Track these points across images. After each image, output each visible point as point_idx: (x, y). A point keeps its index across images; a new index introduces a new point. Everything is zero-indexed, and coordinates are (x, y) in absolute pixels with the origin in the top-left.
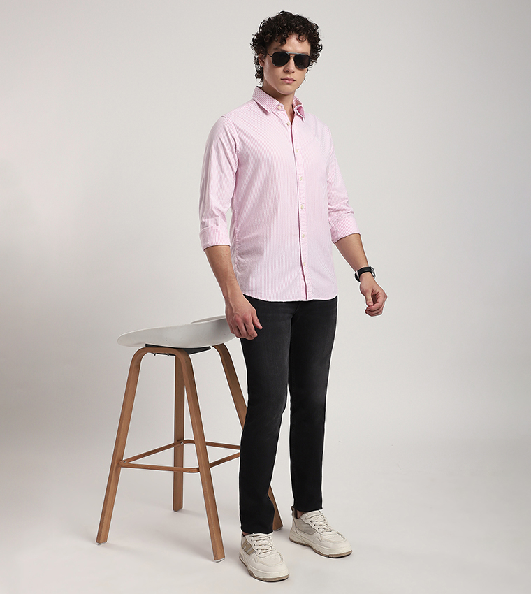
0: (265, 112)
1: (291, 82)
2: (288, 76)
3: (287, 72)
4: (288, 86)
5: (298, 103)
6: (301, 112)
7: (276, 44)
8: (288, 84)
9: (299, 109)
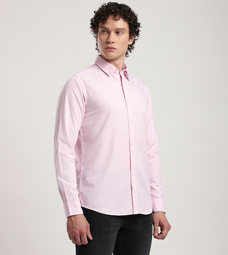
1: (112, 49)
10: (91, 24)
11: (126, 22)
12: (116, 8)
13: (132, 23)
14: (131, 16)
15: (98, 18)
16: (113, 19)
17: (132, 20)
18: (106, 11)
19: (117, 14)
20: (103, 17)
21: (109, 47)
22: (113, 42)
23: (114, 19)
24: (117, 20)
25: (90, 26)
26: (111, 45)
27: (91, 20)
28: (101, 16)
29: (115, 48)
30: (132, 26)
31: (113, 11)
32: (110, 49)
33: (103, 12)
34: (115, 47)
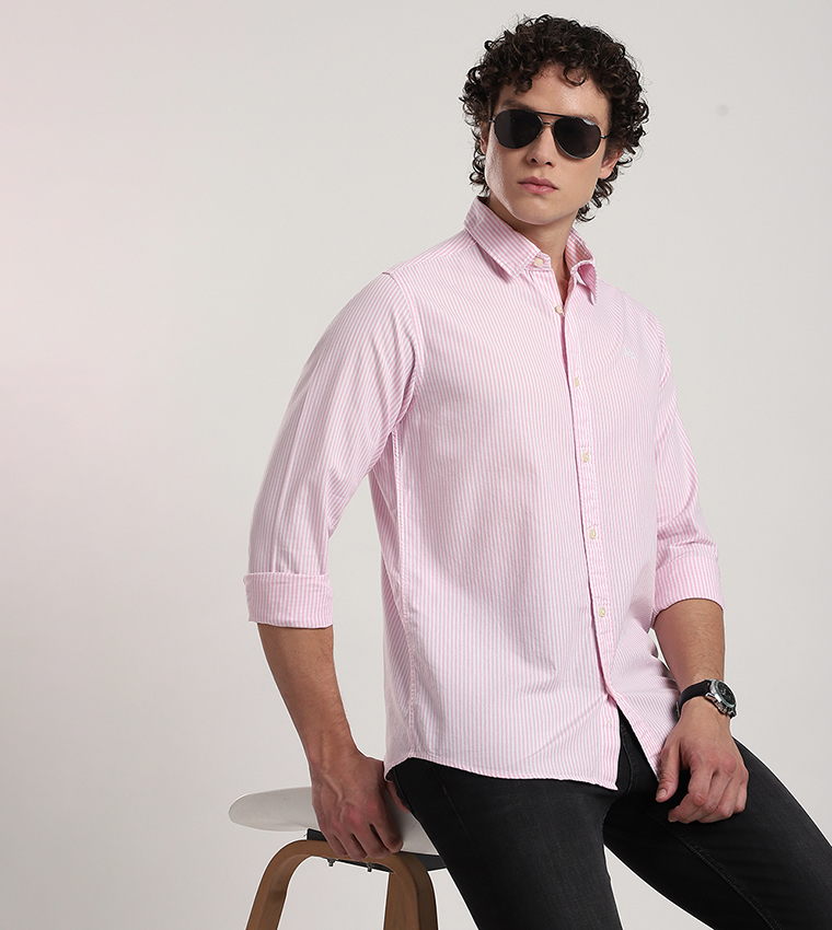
0: (500, 272)
1: (545, 189)
2: (536, 173)
3: (533, 163)
4: (537, 202)
5: (583, 253)
6: (589, 280)
7: (507, 93)
8: (536, 195)
9: (583, 270)
10: (468, 87)
11: (603, 96)
12: (573, 38)
13: (624, 102)
14: (625, 77)
15: (499, 68)
16: (562, 80)
17: (624, 90)
18: (536, 45)
19: (574, 64)
20: (522, 68)
21: (533, 178)
22: (549, 163)
23: (563, 77)
24: (574, 84)
25: (462, 93)
26: (542, 175)
27: (471, 73)
28: (513, 61)
29: (556, 185)
30: (623, 110)
31: (563, 49)
32: (534, 188)
33: (523, 49)
34: (555, 182)
